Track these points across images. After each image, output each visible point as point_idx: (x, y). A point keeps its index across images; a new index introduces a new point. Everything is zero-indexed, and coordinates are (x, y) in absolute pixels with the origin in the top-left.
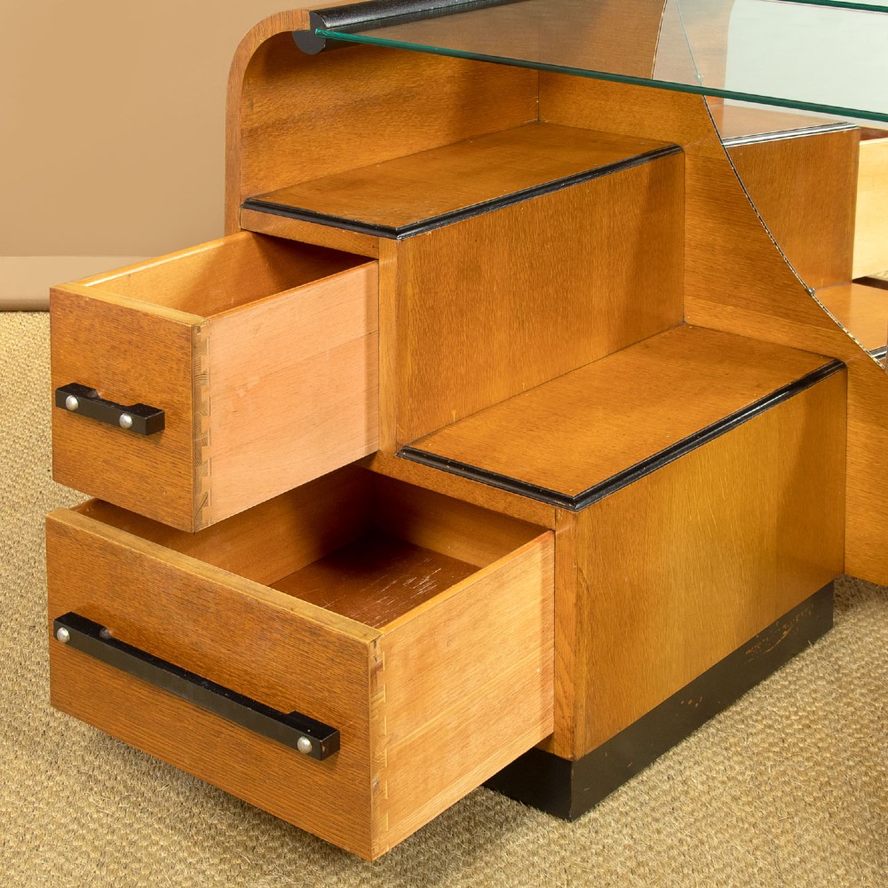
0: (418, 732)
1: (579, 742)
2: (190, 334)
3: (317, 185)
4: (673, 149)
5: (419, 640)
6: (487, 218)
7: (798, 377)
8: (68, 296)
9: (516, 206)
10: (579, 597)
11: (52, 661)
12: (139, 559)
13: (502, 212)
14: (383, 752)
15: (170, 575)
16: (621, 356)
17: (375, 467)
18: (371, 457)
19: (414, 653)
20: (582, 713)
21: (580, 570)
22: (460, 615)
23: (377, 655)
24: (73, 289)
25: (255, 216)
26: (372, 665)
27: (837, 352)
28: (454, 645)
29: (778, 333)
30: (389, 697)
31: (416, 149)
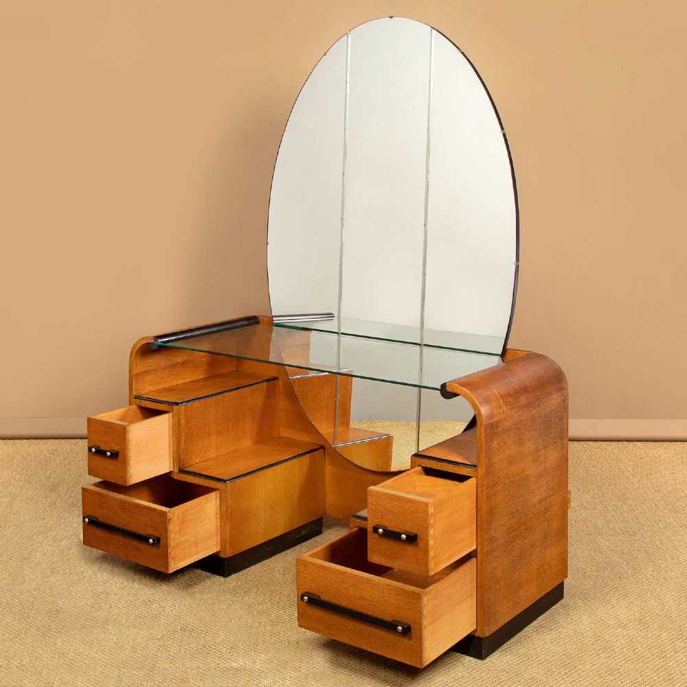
0: (183, 539)
1: (228, 552)
2: (124, 428)
3: (158, 391)
4: (276, 378)
5: (183, 513)
6: (209, 399)
7: (308, 450)
8: (92, 419)
9: (218, 396)
10: (227, 509)
11: (84, 529)
12: (108, 496)
13: (213, 398)
14: (172, 543)
15: (116, 500)
16: (255, 446)
17: (172, 476)
18: (170, 472)
19: (181, 516)
20: (228, 544)
21: (227, 501)
22: (194, 508)
23: (170, 515)
24: (94, 417)
25: (138, 401)
26: (168, 518)
27: (322, 443)
28: (193, 516)
29: (305, 438)
30: (173, 527)
31: (193, 379)
